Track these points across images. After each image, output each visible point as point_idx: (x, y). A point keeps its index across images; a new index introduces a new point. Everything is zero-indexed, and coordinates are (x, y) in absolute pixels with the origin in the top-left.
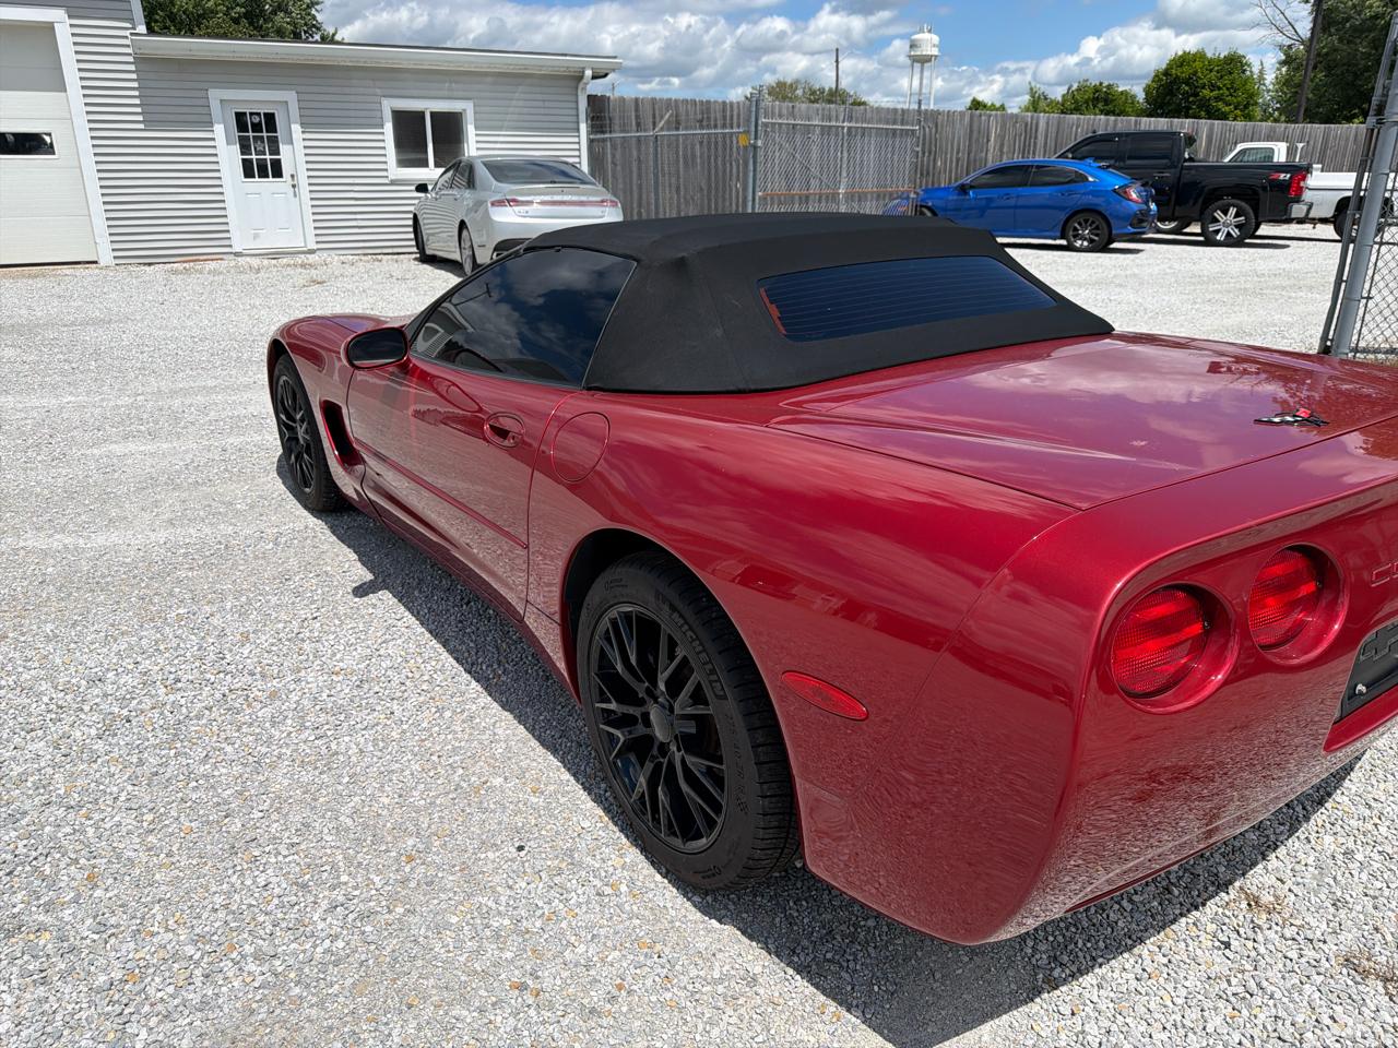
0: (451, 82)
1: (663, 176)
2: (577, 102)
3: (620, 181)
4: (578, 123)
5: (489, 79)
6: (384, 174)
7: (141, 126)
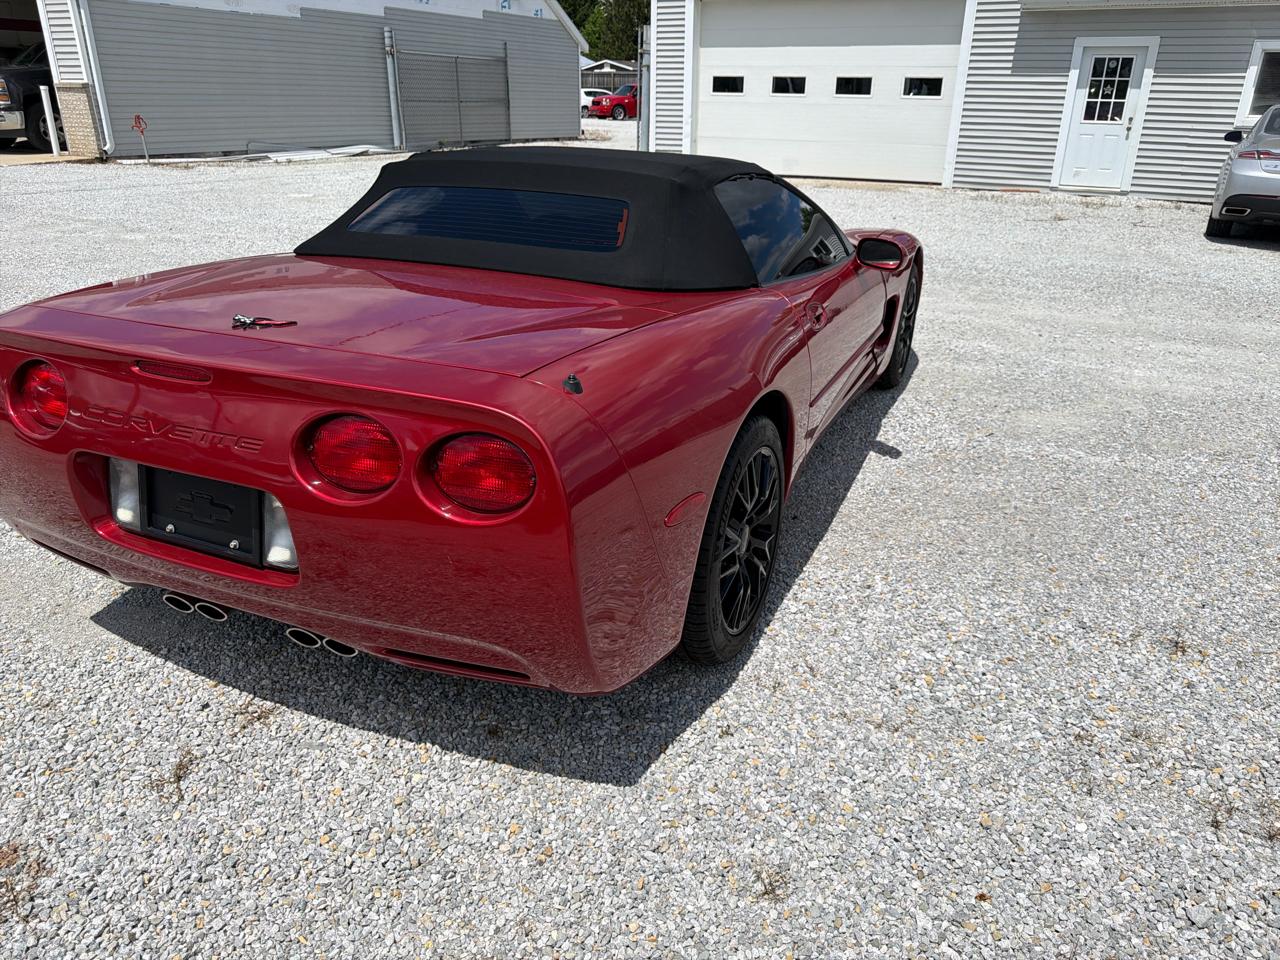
6: (1231, 120)
7: (1009, 72)
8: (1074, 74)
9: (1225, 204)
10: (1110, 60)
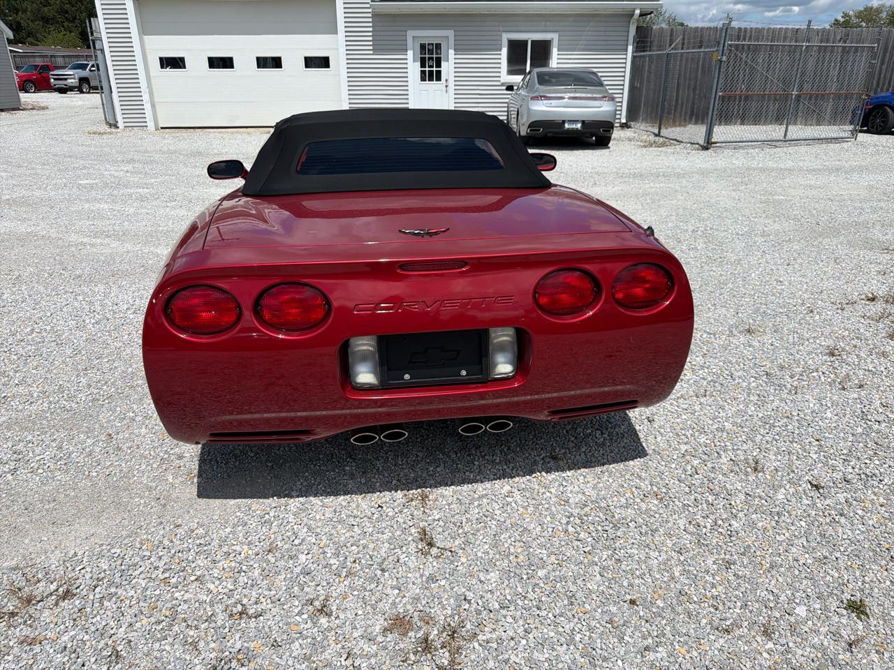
0: (546, 21)
1: (685, 80)
2: (628, 31)
3: (652, 84)
4: (627, 45)
5: (571, 19)
6: (498, 79)
7: (371, 52)
8: (410, 53)
9: (529, 127)
10: (429, 44)
